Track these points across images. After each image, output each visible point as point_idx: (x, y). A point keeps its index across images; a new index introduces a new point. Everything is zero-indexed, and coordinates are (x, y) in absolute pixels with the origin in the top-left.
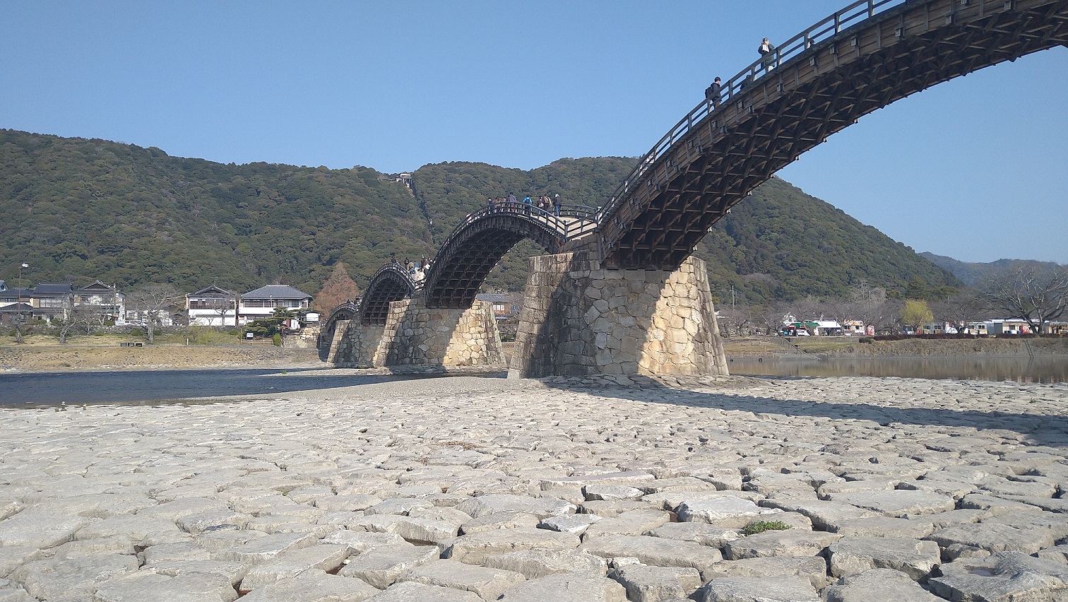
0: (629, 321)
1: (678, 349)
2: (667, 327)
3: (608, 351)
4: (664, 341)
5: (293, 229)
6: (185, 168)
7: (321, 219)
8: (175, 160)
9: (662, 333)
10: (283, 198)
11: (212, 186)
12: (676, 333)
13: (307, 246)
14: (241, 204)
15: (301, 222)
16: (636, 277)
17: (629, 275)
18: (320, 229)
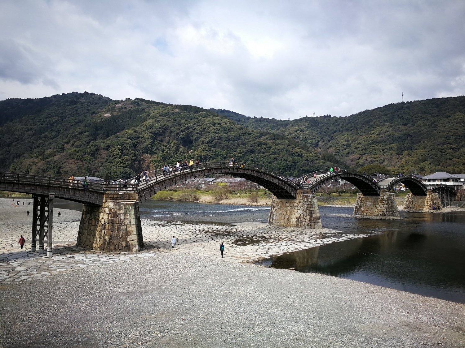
0: (281, 212)
1: (291, 220)
2: (290, 214)
3: (275, 220)
4: (288, 218)
9: (288, 216)
12: (292, 216)
16: (284, 201)
17: (282, 200)
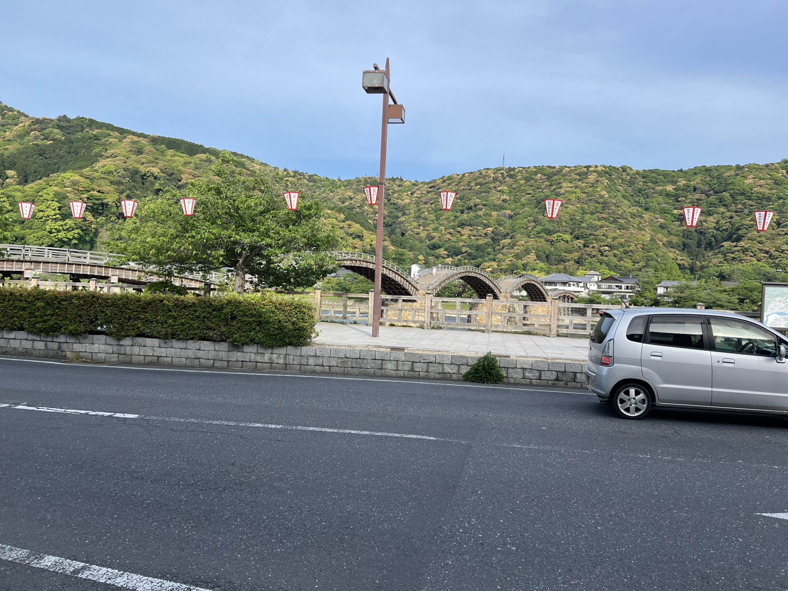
5: (715, 216)
6: (644, 177)
7: (740, 206)
8: (638, 173)
10: (712, 192)
11: (661, 188)
13: (724, 228)
14: (680, 199)
15: (722, 209)
18: (737, 214)
